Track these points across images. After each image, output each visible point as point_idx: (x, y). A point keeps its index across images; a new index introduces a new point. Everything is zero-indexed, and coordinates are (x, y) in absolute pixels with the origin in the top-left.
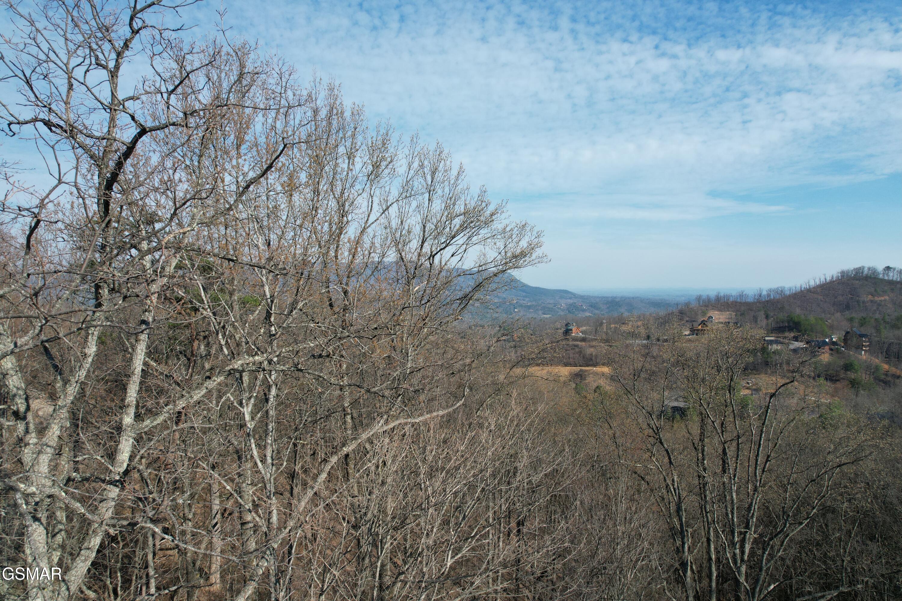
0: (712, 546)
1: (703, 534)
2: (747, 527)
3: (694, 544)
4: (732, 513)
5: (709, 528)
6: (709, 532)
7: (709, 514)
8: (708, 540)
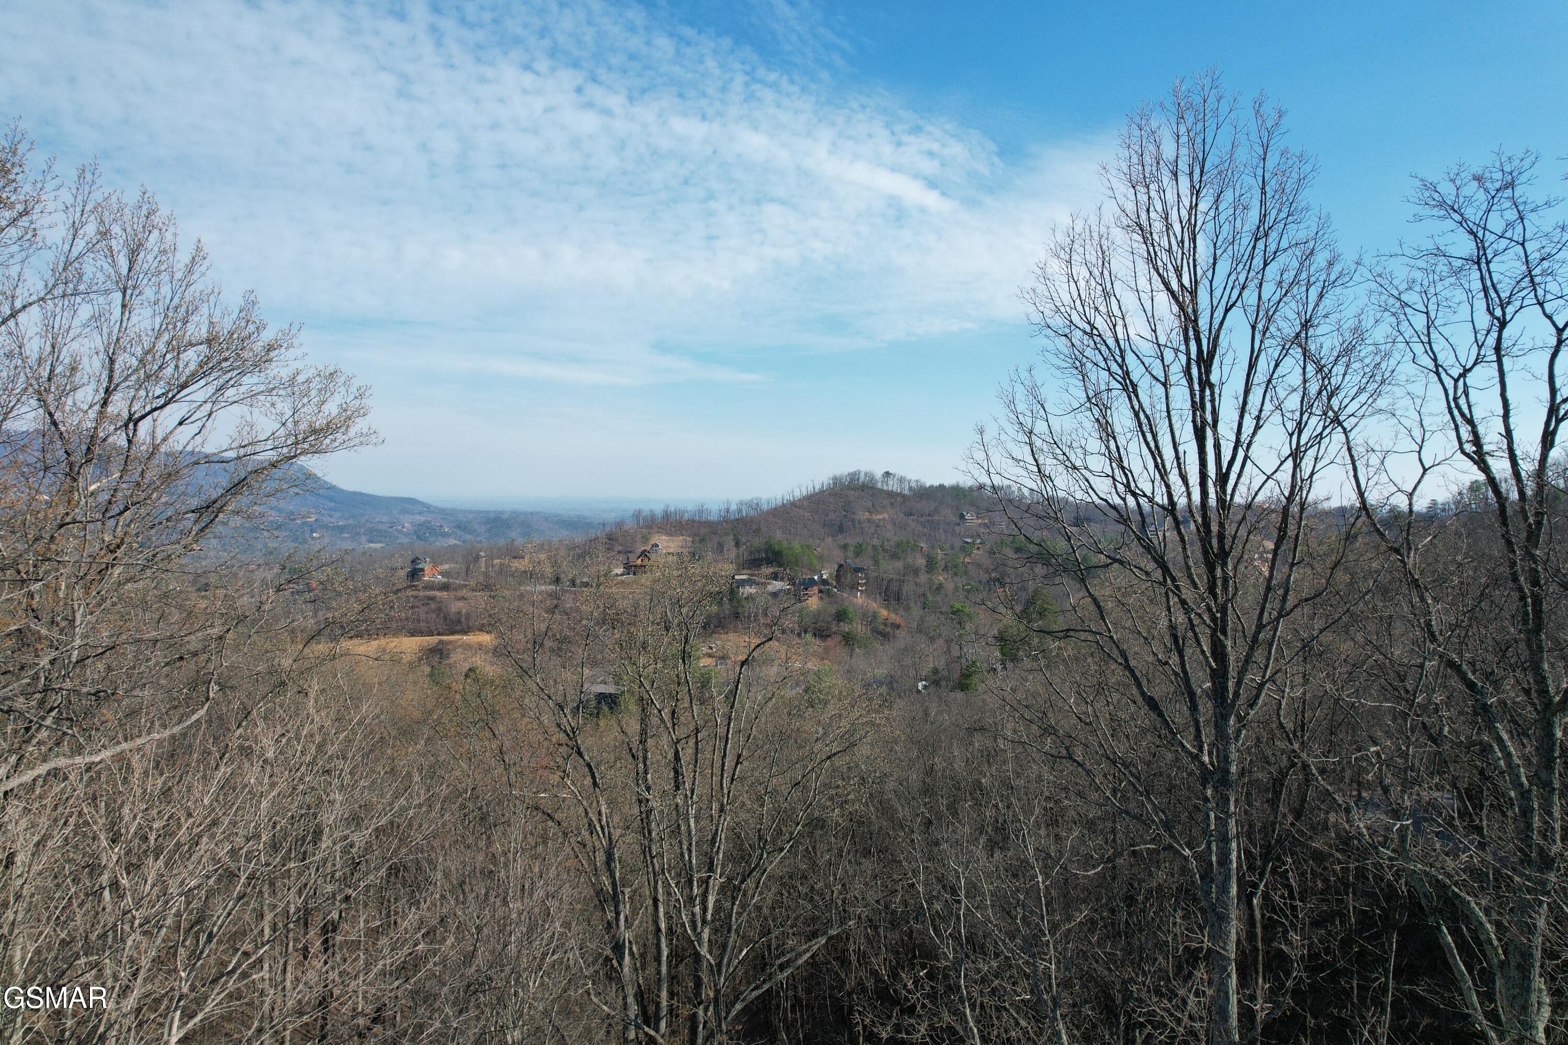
0: (661, 910)
1: (648, 893)
2: (711, 869)
3: (634, 912)
4: (690, 851)
5: (656, 882)
6: (656, 888)
7: (655, 860)
8: (655, 901)
